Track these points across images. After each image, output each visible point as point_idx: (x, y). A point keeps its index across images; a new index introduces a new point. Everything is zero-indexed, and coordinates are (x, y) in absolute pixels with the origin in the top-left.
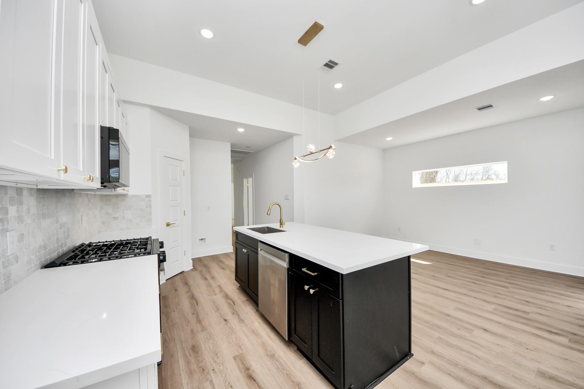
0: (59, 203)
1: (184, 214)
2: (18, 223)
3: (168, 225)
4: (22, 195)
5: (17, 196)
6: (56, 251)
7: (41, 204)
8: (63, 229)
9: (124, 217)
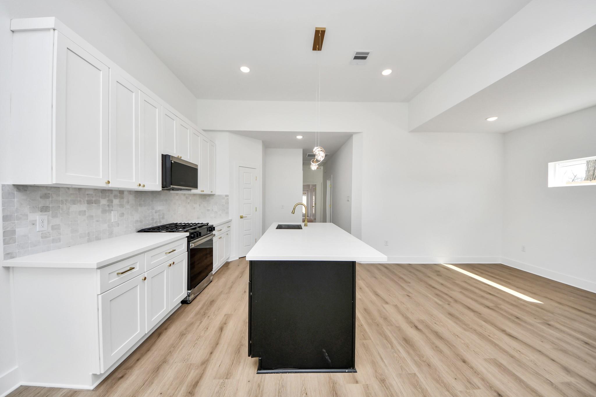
0: (154, 199)
1: (256, 210)
2: (120, 207)
3: (241, 217)
4: (123, 194)
5: (120, 194)
6: (150, 225)
7: (139, 199)
8: (158, 213)
9: (213, 210)
